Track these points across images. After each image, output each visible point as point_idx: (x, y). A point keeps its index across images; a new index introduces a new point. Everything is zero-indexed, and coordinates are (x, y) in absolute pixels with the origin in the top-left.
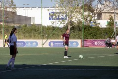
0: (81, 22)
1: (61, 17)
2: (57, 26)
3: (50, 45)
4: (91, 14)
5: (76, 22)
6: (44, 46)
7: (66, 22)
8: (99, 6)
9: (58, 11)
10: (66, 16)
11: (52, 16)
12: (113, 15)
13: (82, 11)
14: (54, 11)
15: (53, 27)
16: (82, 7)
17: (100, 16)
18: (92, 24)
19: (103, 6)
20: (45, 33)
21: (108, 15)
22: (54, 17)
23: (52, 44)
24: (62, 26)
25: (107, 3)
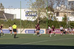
0: (46, 18)
1: (33, 14)
2: (31, 20)
3: (26, 32)
4: (52, 13)
6: (22, 33)
9: (31, 11)
12: (66, 13)
15: (28, 21)
16: (46, 9)
18: (53, 19)
19: (60, 8)
20: (23, 25)
21: (63, 13)
24: (33, 20)
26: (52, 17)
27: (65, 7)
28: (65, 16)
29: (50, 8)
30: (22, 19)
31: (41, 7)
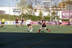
0: (27, 13)
2: (17, 15)
4: (32, 10)
5: (25, 13)
6: (11, 24)
7: (21, 13)
8: (35, 6)
9: (17, 8)
10: (21, 11)
11: (14, 11)
12: (41, 10)
13: (28, 8)
14: (15, 8)
15: (15, 15)
17: (35, 10)
18: (32, 14)
19: (37, 7)
20: (11, 18)
21: (39, 10)
22: (15, 11)
23: (14, 23)
24: (19, 15)
25: (39, 5)
26: (32, 13)
27: (41, 6)
28: (41, 12)
29: (30, 7)
30: (10, 14)
31: (24, 6)
